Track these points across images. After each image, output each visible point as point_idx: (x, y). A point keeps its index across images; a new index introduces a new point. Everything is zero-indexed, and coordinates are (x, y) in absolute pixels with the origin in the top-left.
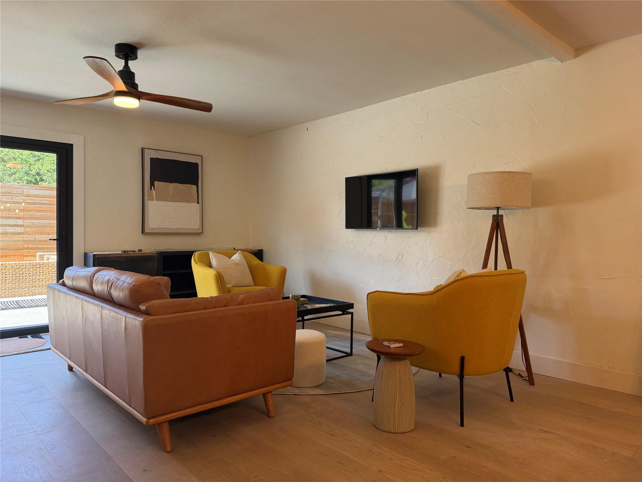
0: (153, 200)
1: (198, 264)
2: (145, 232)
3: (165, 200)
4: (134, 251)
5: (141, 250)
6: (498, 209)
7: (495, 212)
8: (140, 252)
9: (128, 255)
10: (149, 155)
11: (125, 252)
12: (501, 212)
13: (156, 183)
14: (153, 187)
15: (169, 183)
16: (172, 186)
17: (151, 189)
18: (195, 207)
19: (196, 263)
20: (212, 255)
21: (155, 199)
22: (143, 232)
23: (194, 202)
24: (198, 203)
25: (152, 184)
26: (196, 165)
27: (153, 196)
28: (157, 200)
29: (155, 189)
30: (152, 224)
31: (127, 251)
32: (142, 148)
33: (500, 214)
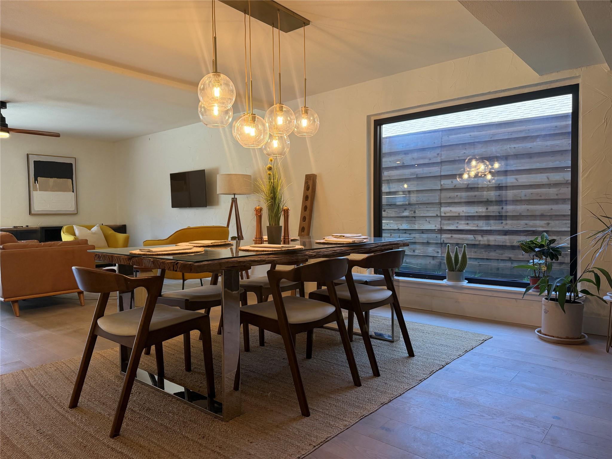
0: (37, 190)
1: (65, 233)
2: (32, 213)
3: (46, 190)
4: (22, 227)
5: (28, 226)
6: (234, 194)
7: (233, 196)
8: (27, 227)
9: (17, 229)
10: (32, 159)
11: (15, 227)
12: (236, 196)
13: (39, 178)
14: (36, 181)
15: (49, 178)
16: (52, 181)
17: (35, 183)
18: (71, 195)
19: (64, 233)
20: (75, 227)
21: (38, 190)
22: (30, 213)
23: (69, 191)
24: (73, 192)
25: (36, 179)
26: (71, 164)
27: (37, 188)
28: (40, 190)
29: (38, 183)
30: (37, 207)
31: (17, 227)
32: (27, 154)
33: (236, 197)
